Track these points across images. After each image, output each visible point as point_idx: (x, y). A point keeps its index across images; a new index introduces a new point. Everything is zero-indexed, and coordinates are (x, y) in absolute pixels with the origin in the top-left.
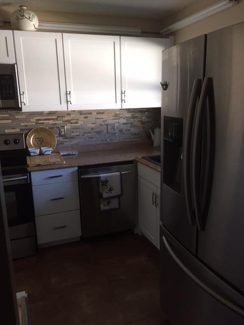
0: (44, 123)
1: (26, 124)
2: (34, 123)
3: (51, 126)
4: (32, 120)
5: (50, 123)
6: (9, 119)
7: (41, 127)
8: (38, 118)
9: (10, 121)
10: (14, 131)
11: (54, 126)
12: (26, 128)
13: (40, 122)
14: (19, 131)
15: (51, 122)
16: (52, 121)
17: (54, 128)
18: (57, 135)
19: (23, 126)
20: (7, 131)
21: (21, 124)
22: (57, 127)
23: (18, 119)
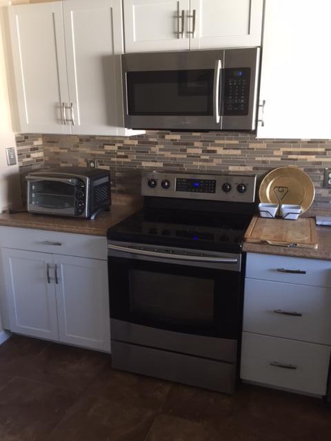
0: (297, 159)
1: (264, 159)
2: (279, 159)
3: (311, 166)
4: (276, 153)
5: (309, 160)
6: (237, 149)
7: (290, 166)
8: (289, 150)
9: (239, 152)
10: (242, 169)
11: (316, 167)
12: (264, 166)
13: (290, 157)
14: (251, 170)
15: (312, 158)
16: (314, 157)
17: (316, 170)
18: (318, 185)
19: (259, 162)
20: (231, 168)
21: (257, 159)
22: (321, 170)
23: (253, 149)
